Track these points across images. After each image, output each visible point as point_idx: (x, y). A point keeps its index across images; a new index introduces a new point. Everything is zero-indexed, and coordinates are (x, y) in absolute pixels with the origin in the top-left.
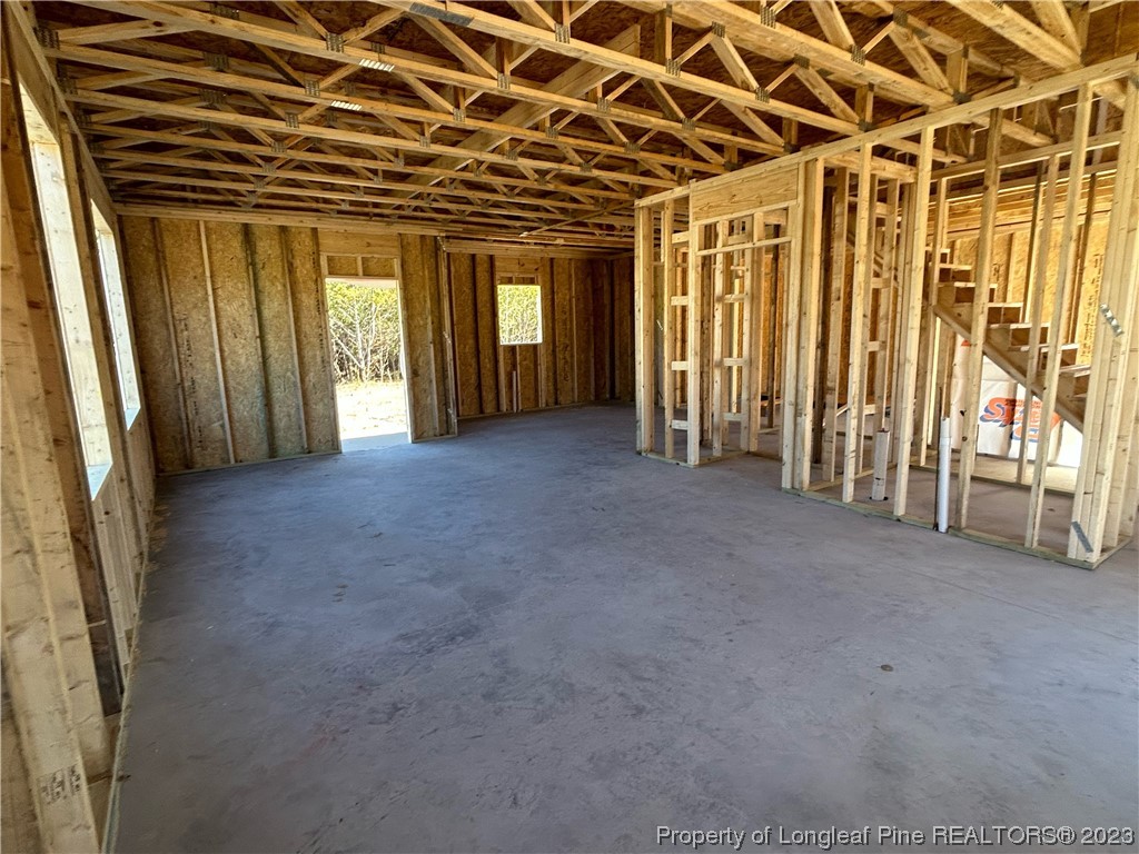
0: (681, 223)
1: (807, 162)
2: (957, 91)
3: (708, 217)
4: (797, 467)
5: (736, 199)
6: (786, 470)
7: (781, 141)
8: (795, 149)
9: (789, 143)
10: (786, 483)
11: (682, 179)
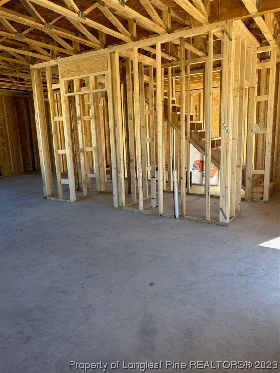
0: (55, 79)
1: (111, 53)
2: (167, 28)
3: (68, 77)
4: (120, 197)
5: (80, 69)
6: (115, 199)
7: (98, 42)
8: (105, 47)
9: (102, 43)
10: (116, 205)
11: (54, 56)
